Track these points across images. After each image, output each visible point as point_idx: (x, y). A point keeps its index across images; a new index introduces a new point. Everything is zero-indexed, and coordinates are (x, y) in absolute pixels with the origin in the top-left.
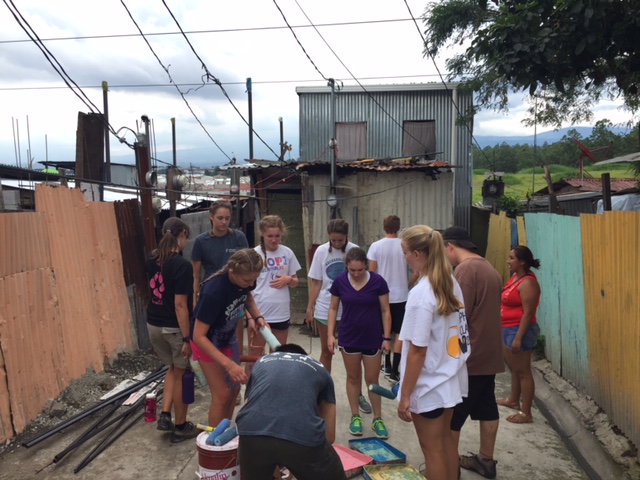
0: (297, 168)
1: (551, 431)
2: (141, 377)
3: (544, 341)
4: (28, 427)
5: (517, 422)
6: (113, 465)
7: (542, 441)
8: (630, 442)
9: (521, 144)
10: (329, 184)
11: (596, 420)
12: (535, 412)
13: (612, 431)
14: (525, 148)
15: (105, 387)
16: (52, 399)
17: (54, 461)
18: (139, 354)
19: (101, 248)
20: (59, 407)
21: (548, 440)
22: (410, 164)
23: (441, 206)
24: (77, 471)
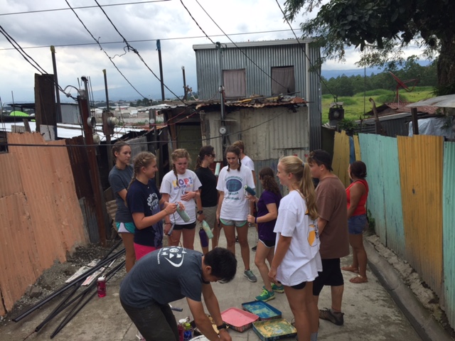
0: (197, 108)
1: (381, 287)
2: (93, 264)
3: (374, 222)
4: (16, 306)
5: (357, 282)
6: (78, 331)
7: (374, 296)
8: (434, 293)
9: (356, 75)
10: (220, 119)
11: (411, 278)
12: (369, 274)
13: (422, 286)
14: (358, 78)
15: (68, 273)
16: (31, 285)
17: (36, 331)
18: (91, 246)
19: (58, 174)
20: (36, 290)
21: (378, 294)
22: (278, 102)
23: (300, 131)
24: (52, 337)
